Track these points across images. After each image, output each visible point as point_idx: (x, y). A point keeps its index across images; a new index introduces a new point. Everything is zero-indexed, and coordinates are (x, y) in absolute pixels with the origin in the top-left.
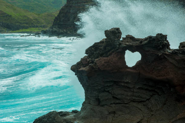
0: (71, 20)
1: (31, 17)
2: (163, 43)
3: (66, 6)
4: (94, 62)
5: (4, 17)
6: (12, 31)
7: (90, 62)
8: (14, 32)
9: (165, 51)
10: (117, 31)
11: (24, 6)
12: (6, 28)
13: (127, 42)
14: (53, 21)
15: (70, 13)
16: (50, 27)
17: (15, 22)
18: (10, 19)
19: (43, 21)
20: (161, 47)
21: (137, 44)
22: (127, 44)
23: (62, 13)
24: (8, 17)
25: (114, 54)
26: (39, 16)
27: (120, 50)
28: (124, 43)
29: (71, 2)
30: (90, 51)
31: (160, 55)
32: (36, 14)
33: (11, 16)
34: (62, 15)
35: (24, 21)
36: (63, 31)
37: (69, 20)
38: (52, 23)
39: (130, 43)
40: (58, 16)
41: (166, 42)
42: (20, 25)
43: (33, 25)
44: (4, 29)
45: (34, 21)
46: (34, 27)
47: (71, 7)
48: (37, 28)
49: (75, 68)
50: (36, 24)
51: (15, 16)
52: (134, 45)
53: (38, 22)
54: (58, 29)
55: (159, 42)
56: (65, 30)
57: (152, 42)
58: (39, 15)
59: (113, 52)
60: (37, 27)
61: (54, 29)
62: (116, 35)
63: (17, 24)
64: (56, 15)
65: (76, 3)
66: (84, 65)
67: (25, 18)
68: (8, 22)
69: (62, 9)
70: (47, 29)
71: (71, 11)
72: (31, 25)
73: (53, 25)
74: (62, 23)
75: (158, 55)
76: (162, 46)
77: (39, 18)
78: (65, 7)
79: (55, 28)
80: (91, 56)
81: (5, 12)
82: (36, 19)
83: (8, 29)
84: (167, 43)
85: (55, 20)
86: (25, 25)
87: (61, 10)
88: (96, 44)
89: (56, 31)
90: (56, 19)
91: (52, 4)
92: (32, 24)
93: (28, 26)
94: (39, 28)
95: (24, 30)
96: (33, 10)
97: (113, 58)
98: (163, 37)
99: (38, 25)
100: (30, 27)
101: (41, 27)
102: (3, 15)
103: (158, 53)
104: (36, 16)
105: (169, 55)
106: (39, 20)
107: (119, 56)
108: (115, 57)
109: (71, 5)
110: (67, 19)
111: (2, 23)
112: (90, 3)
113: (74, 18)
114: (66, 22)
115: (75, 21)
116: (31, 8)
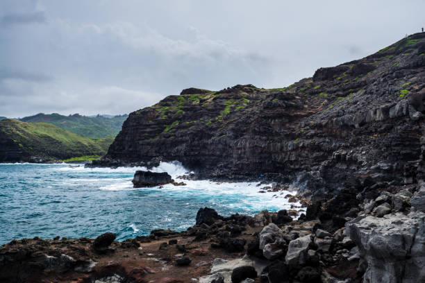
1: (86, 144)
5: (52, 144)
6: (61, 160)
11: (80, 129)
12: (54, 158)
15: (126, 140)
17: (65, 149)
18: (60, 146)
19: (100, 148)
26: (95, 142)
32: (93, 139)
33: (61, 142)
35: (77, 149)
36: (116, 162)
37: (124, 148)
42: (71, 153)
44: (52, 157)
45: (89, 147)
46: (88, 154)
47: (126, 133)
48: (93, 156)
50: (91, 151)
51: (66, 142)
53: (94, 149)
54: (111, 159)
56: (119, 161)
58: (96, 140)
60: (93, 154)
61: (108, 159)
63: (69, 152)
65: (132, 130)
67: (79, 145)
68: (57, 150)
71: (127, 138)
72: (85, 153)
73: (107, 154)
74: (115, 152)
77: (95, 144)
79: (109, 157)
81: (54, 138)
82: (92, 146)
83: (56, 158)
86: (78, 153)
89: (108, 161)
91: (115, 126)
92: (87, 151)
93: (81, 153)
95: (76, 159)
96: (91, 134)
99: (94, 152)
100: (84, 155)
101: (97, 154)
102: (51, 142)
104: (93, 142)
106: (96, 146)
110: (121, 148)
111: (50, 151)
112: (148, 130)
113: (130, 147)
114: (121, 150)
115: (131, 149)
116: (89, 132)
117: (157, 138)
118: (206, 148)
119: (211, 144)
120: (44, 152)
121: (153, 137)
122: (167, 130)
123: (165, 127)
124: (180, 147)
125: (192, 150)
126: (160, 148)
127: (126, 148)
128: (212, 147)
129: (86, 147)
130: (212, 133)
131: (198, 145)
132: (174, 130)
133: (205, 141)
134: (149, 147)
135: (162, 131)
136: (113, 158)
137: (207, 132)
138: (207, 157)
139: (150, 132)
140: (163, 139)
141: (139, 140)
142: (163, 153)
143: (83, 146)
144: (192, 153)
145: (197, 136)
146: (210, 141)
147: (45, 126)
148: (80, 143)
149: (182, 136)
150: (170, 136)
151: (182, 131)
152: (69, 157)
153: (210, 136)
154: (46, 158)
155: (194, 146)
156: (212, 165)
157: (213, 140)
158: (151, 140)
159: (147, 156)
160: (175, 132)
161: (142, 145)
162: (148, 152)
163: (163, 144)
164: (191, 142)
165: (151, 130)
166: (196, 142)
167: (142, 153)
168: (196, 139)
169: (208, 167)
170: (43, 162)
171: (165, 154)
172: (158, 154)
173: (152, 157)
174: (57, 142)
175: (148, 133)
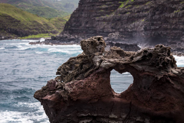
0: (83, 24)
1: (41, 23)
2: (164, 60)
3: (78, 10)
4: (64, 87)
5: (12, 22)
6: (20, 37)
7: (58, 87)
8: (22, 38)
9: (168, 71)
10: (97, 42)
11: (34, 10)
12: (14, 35)
13: (112, 57)
14: (64, 26)
15: (82, 17)
16: (61, 33)
17: (23, 28)
18: (19, 25)
19: (54, 26)
20: (161, 65)
21: (126, 61)
22: (112, 60)
23: (74, 17)
24: (16, 22)
25: (92, 75)
26: (49, 21)
27: (101, 70)
28: (108, 60)
29: (83, 6)
30: (64, 69)
31: (159, 77)
32: (46, 19)
33: (19, 21)
34: (73, 19)
35: (33, 27)
36: (74, 37)
37: (81, 25)
38: (63, 28)
39: (116, 60)
40: (70, 20)
41: (168, 58)
42: (29, 31)
43: (43, 31)
44: (13, 35)
45: (44, 26)
46: (44, 33)
48: (47, 34)
49: (40, 95)
50: (46, 29)
51: (24, 21)
52: (121, 62)
53: (48, 28)
54: (69, 34)
55: (159, 58)
56: (76, 36)
57: (147, 58)
58: (49, 19)
59: (91, 72)
60: (47, 32)
61: (65, 35)
62: (97, 47)
63: (26, 30)
64: (68, 20)
65: (88, 7)
66: (51, 92)
67: (35, 24)
68: (16, 28)
69: (74, 13)
70: (58, 35)
71: (83, 15)
72: (40, 31)
73: (64, 31)
74: (73, 28)
75: (157, 78)
76: (163, 64)
77: (49, 23)
78: (76, 11)
79: (66, 33)
80: (65, 77)
81: (13, 17)
82: (46, 25)
83: (16, 35)
84: (170, 59)
85: (66, 25)
86: (35, 31)
87: (72, 14)
88: (72, 60)
89: (67, 37)
90: (68, 24)
91: (63, 8)
92: (42, 29)
93: (37, 31)
94: (49, 33)
95: (33, 36)
96: (44, 14)
97: (91, 81)
98: (164, 50)
99: (48, 31)
100: (40, 33)
101: (51, 32)
102: (11, 21)
103: (157, 74)
104: (47, 21)
105: (174, 77)
106: (49, 25)
107: (100, 79)
108: (94, 79)
109: (83, 9)
110: (78, 24)
111: (11, 29)
112: (104, 6)
113: (87, 23)
114: (78, 26)
115: (87, 26)
116: (41, 13)
117: (113, 15)
118: (168, 22)
119: (173, 18)
120: (5, 30)
121: (109, 14)
122: (122, 6)
123: (120, 4)
124: (137, 23)
125: (153, 24)
126: (116, 24)
127: (83, 25)
128: (174, 21)
129: (42, 25)
130: (175, 6)
131: (159, 19)
132: (130, 6)
133: (167, 15)
134: (105, 24)
135: (118, 7)
136: (71, 34)
137: (168, 6)
138: (168, 31)
139: (106, 9)
140: (120, 15)
141: (95, 16)
142: (118, 29)
143: (39, 25)
144: (153, 27)
145: (158, 10)
146: (172, 15)
147: (5, 6)
148: (35, 22)
149: (138, 12)
150: (126, 12)
151: (138, 7)
152: (26, 35)
153: (172, 10)
154: (7, 35)
155: (155, 20)
156: (174, 39)
157: (176, 14)
158: (108, 17)
159: (103, 32)
160: (130, 8)
161: (98, 21)
162: (104, 28)
163: (119, 20)
164: (152, 16)
165: (107, 6)
166: (157, 17)
167: (98, 29)
168: (157, 13)
169: (169, 41)
170: (5, 39)
171: (121, 30)
172: (114, 30)
173: (108, 33)
174: (17, 21)
175: (104, 9)
